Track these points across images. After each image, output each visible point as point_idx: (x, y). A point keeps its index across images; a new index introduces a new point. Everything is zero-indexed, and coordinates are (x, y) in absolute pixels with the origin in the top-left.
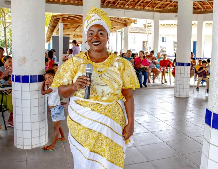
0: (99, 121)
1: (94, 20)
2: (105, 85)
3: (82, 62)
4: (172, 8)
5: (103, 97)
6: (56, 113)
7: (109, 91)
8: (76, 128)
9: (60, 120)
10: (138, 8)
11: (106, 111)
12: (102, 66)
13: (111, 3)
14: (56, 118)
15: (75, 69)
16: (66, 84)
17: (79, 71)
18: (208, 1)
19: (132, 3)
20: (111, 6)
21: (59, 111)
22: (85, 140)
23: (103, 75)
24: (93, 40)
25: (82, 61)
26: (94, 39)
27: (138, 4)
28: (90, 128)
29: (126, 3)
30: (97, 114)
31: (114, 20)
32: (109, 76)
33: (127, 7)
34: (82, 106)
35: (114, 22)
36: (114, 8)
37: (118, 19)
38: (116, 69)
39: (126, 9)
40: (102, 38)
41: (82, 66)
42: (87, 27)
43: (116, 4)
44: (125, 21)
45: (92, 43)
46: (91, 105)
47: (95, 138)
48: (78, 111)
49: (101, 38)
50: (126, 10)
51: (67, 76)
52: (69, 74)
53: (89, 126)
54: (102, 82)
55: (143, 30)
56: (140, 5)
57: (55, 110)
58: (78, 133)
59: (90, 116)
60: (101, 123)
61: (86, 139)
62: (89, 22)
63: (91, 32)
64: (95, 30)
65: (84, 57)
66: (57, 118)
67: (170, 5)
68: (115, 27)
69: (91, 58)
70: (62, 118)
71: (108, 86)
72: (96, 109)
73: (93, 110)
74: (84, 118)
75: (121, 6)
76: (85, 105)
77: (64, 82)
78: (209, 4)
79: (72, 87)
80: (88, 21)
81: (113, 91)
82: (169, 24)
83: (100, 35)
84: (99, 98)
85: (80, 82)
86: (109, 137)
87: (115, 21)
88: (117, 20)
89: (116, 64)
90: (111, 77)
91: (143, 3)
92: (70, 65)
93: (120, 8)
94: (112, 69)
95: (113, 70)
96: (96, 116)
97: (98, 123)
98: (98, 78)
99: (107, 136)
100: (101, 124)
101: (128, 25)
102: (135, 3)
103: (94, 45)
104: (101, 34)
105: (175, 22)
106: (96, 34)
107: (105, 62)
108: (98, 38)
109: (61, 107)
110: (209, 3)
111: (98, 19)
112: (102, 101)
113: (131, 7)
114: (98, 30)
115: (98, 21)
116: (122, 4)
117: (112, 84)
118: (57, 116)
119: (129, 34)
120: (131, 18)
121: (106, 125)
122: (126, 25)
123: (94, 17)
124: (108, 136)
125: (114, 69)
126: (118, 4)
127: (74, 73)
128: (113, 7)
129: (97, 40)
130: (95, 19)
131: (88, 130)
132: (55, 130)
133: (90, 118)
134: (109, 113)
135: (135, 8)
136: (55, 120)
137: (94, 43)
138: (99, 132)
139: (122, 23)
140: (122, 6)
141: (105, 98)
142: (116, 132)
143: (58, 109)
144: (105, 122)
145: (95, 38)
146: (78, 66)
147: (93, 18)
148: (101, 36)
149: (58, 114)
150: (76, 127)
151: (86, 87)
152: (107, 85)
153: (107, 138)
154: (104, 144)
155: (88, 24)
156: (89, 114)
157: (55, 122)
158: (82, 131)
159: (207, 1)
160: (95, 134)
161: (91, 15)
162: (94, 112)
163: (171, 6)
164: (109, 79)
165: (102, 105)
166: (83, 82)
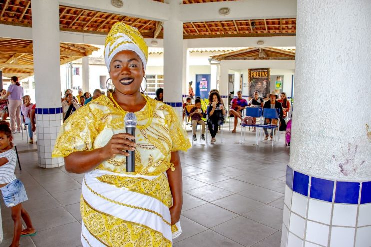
0: (144, 208)
1: (121, 44)
2: (153, 147)
3: (109, 112)
4: (146, 31)
5: (149, 166)
6: (11, 193)
7: (159, 158)
8: (104, 223)
9: (21, 202)
10: (102, 31)
11: (154, 190)
12: (141, 117)
13: (64, 24)
14: (13, 202)
15: (97, 124)
16: (82, 149)
17: (106, 127)
18: (194, 23)
19: (94, 25)
20: (64, 27)
21: (16, 189)
22: (121, 241)
23: (147, 131)
24: (121, 77)
25: (107, 110)
26: (123, 74)
27: (102, 26)
28: (129, 221)
29: (86, 24)
30: (141, 196)
31: (67, 47)
32: (156, 133)
33: (86, 29)
34: (115, 186)
35: (67, 50)
36: (69, 31)
37: (74, 46)
38: (163, 121)
39: (86, 32)
40: (135, 73)
41: (111, 118)
42: (109, 55)
43: (71, 26)
44: (84, 49)
45: (120, 81)
46: (131, 182)
47: (139, 235)
48: (106, 195)
49: (133, 73)
50: (85, 34)
51: (83, 136)
52: (87, 133)
53: (128, 217)
54: (148, 143)
55: (100, 61)
56: (104, 28)
57: (9, 188)
58: (107, 230)
59: (129, 202)
60: (146, 210)
61: (123, 238)
62: (112, 47)
63: (117, 63)
64: (125, 59)
65: (109, 103)
66: (15, 200)
67: (144, 27)
68: (67, 58)
69: (120, 104)
70: (23, 199)
71: (158, 150)
72: (139, 188)
73: (134, 191)
74: (118, 205)
75: (78, 28)
76: (119, 183)
77: (78, 147)
78: (194, 27)
79: (101, 155)
80: (110, 46)
81: (164, 157)
82: (158, 53)
83: (131, 68)
84: (143, 170)
85: (119, 144)
86: (159, 231)
87: (69, 49)
88: (72, 48)
89: (161, 114)
90: (160, 135)
91: (109, 25)
92: (87, 118)
93: (77, 30)
94: (156, 121)
95: (158, 122)
96: (138, 199)
97: (143, 210)
98: (140, 136)
99: (155, 230)
100: (148, 212)
101: (87, 54)
102: (98, 24)
103: (123, 84)
104: (134, 66)
105: (162, 50)
106: (125, 66)
107: (143, 110)
108: (130, 73)
109: (18, 182)
110: (195, 25)
111: (128, 42)
112: (147, 174)
113: (91, 29)
114: (129, 60)
115: (127, 45)
116: (80, 25)
117: (163, 145)
118: (14, 198)
119: (90, 66)
120: (92, 45)
121: (154, 212)
122: (85, 54)
123: (122, 38)
124: (157, 229)
125: (160, 121)
126: (74, 25)
127: (95, 130)
128: (66, 29)
129: (128, 76)
130: (123, 43)
131: (126, 225)
132: (15, 221)
133: (128, 204)
134: (157, 193)
135: (98, 31)
136: (12, 205)
137: (123, 82)
138: (144, 225)
139: (79, 52)
140: (80, 28)
141: (152, 170)
142: (166, 221)
143: (13, 187)
144: (152, 207)
145: (125, 72)
146: (102, 119)
147: (120, 41)
148: (135, 70)
149: (16, 193)
150: (104, 221)
151: (127, 152)
152: (156, 148)
153: (156, 232)
154: (130, 236)
155: (111, 51)
156: (127, 197)
157: (12, 208)
158: (116, 226)
159: (192, 24)
160: (137, 229)
161: (115, 36)
162: (135, 194)
163: (145, 29)
164: (157, 137)
165: (146, 180)
166: (125, 145)
